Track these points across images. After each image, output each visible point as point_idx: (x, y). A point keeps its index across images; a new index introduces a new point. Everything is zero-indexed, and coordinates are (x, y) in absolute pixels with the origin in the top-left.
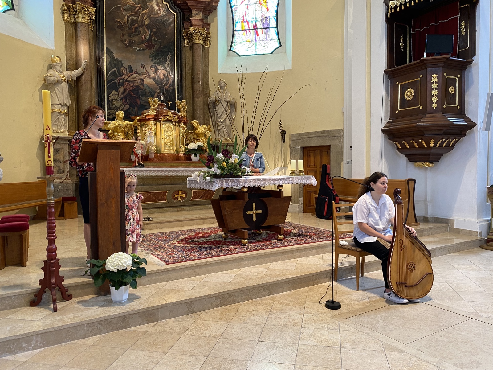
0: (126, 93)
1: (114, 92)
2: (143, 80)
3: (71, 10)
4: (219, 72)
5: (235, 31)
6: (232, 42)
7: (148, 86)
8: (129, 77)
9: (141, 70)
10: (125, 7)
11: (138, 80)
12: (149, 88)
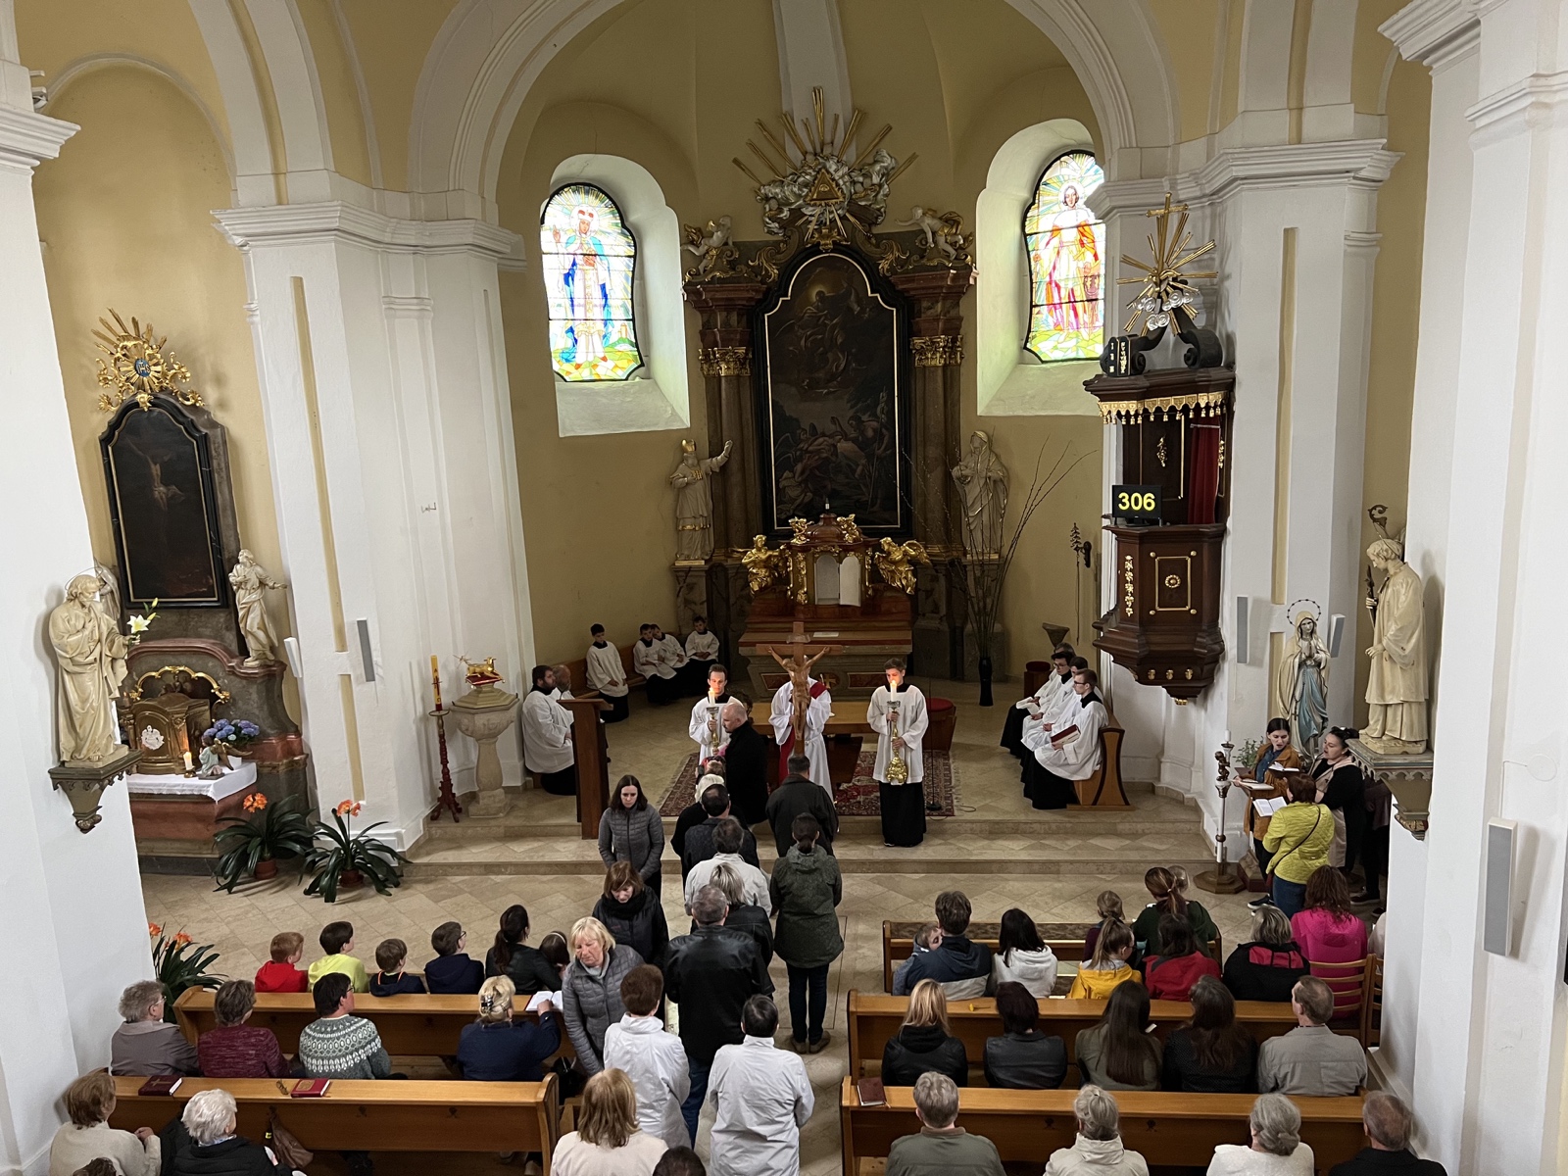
0: (807, 473)
1: (787, 474)
2: (835, 446)
3: (712, 357)
4: (978, 414)
5: (1036, 306)
6: (1029, 331)
7: (845, 456)
8: (810, 445)
9: (832, 428)
10: (800, 323)
11: (827, 448)
12: (846, 458)
